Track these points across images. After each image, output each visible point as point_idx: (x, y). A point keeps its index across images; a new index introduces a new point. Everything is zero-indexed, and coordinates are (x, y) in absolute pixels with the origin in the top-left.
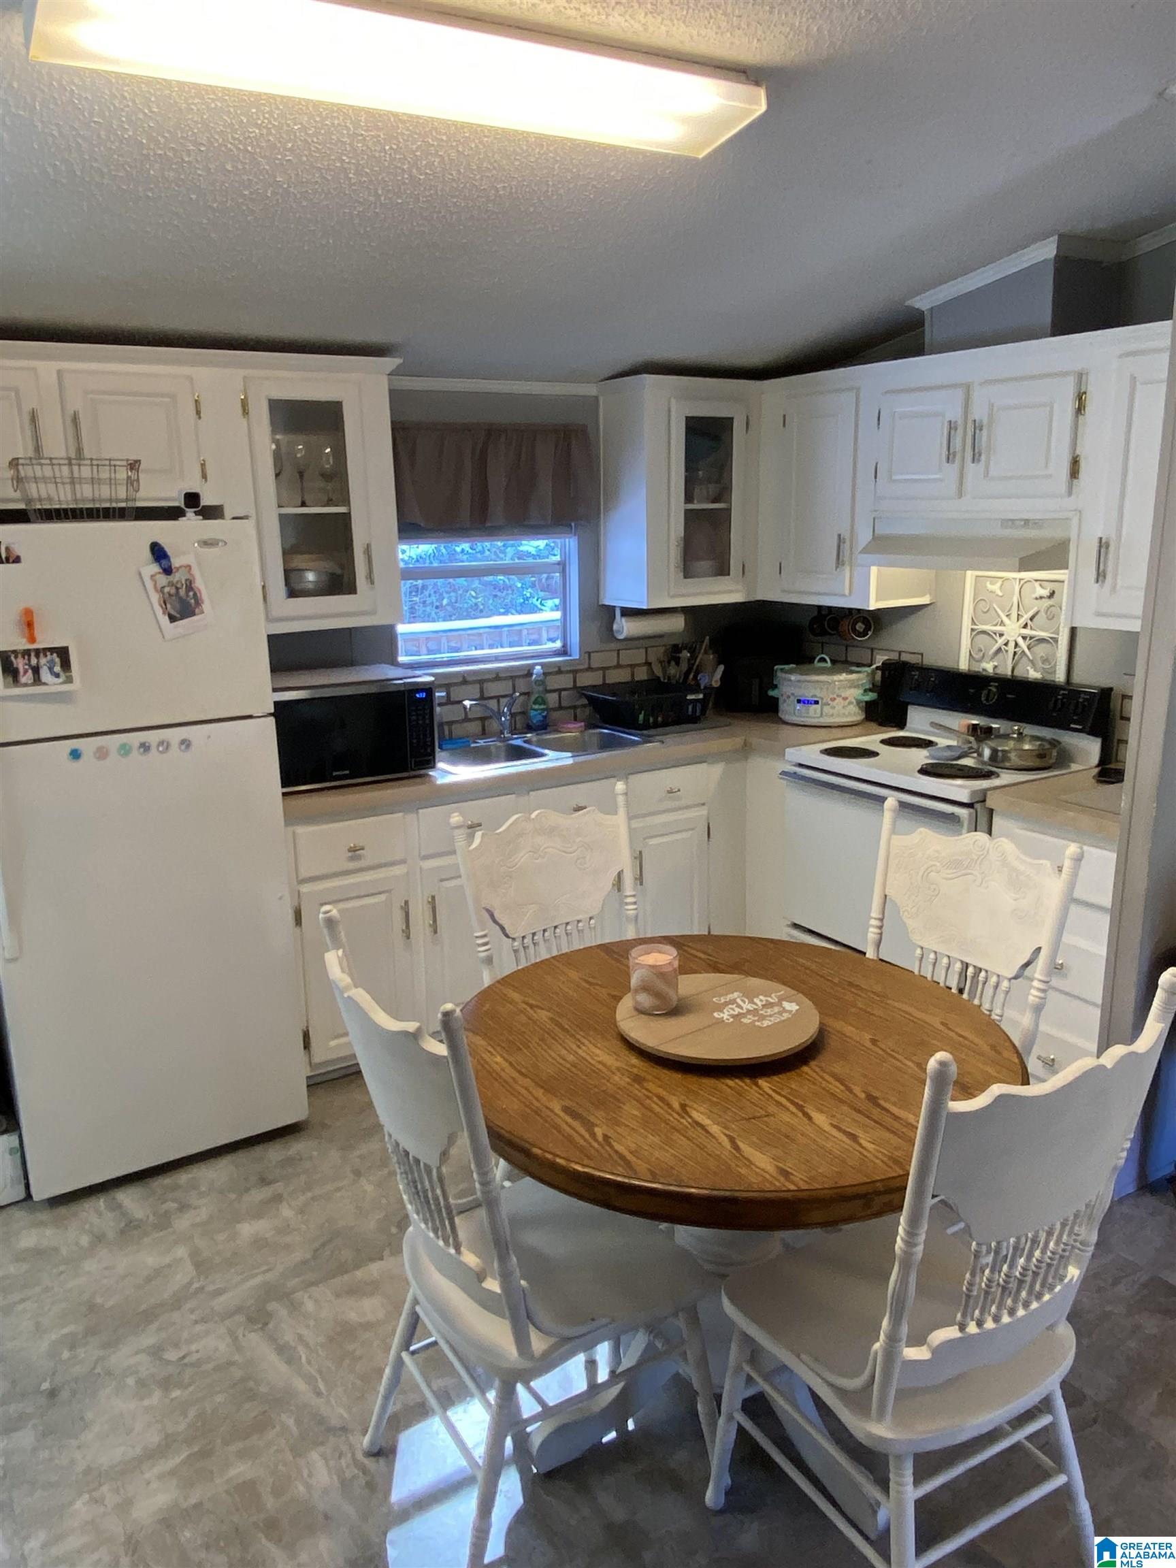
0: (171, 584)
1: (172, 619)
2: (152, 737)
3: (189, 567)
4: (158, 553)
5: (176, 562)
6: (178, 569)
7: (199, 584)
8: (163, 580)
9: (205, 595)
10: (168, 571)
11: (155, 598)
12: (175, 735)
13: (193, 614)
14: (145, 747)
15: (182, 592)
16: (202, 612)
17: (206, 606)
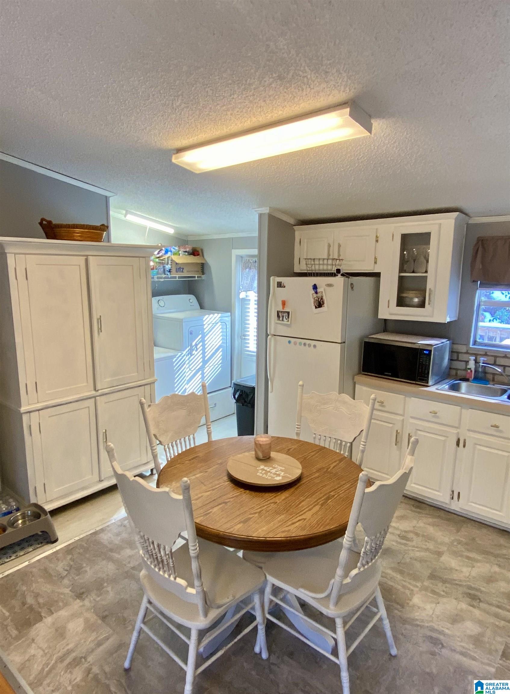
0: (317, 297)
1: (316, 308)
2: (308, 342)
3: (322, 292)
4: (315, 287)
5: (319, 290)
6: (319, 292)
7: (324, 298)
8: (315, 295)
9: (325, 302)
10: (316, 293)
11: (312, 301)
12: (313, 343)
13: (321, 307)
14: (305, 344)
15: (320, 300)
16: (324, 306)
17: (325, 305)
